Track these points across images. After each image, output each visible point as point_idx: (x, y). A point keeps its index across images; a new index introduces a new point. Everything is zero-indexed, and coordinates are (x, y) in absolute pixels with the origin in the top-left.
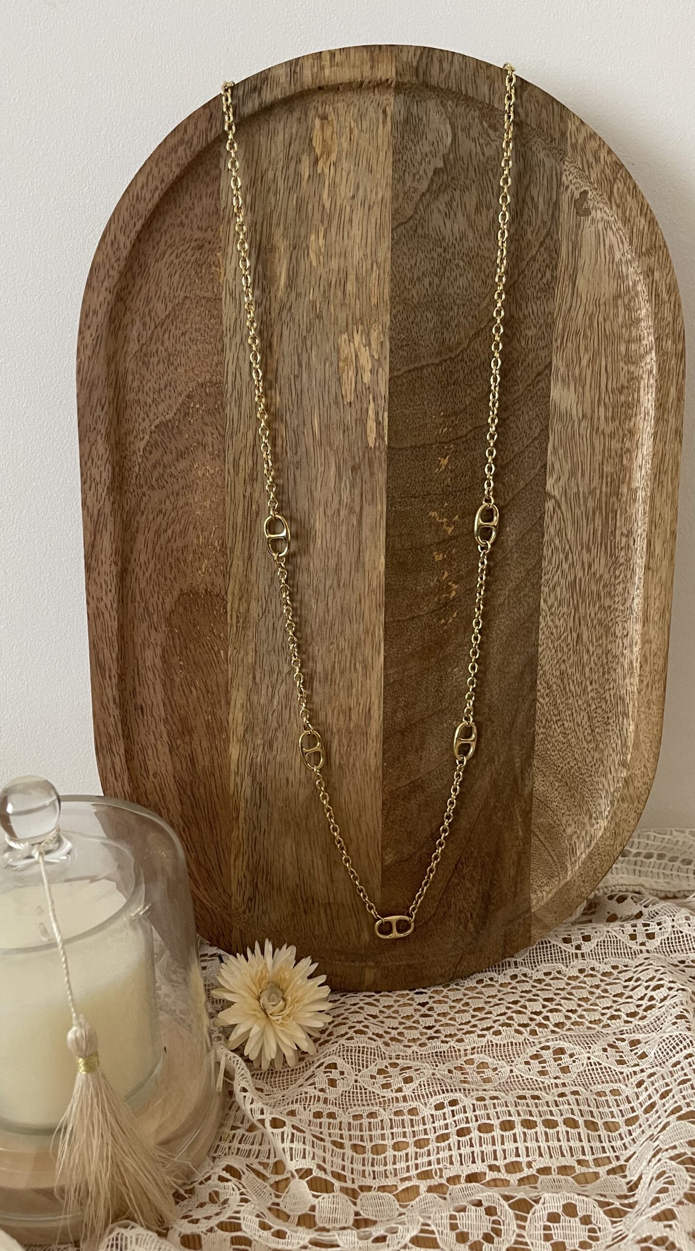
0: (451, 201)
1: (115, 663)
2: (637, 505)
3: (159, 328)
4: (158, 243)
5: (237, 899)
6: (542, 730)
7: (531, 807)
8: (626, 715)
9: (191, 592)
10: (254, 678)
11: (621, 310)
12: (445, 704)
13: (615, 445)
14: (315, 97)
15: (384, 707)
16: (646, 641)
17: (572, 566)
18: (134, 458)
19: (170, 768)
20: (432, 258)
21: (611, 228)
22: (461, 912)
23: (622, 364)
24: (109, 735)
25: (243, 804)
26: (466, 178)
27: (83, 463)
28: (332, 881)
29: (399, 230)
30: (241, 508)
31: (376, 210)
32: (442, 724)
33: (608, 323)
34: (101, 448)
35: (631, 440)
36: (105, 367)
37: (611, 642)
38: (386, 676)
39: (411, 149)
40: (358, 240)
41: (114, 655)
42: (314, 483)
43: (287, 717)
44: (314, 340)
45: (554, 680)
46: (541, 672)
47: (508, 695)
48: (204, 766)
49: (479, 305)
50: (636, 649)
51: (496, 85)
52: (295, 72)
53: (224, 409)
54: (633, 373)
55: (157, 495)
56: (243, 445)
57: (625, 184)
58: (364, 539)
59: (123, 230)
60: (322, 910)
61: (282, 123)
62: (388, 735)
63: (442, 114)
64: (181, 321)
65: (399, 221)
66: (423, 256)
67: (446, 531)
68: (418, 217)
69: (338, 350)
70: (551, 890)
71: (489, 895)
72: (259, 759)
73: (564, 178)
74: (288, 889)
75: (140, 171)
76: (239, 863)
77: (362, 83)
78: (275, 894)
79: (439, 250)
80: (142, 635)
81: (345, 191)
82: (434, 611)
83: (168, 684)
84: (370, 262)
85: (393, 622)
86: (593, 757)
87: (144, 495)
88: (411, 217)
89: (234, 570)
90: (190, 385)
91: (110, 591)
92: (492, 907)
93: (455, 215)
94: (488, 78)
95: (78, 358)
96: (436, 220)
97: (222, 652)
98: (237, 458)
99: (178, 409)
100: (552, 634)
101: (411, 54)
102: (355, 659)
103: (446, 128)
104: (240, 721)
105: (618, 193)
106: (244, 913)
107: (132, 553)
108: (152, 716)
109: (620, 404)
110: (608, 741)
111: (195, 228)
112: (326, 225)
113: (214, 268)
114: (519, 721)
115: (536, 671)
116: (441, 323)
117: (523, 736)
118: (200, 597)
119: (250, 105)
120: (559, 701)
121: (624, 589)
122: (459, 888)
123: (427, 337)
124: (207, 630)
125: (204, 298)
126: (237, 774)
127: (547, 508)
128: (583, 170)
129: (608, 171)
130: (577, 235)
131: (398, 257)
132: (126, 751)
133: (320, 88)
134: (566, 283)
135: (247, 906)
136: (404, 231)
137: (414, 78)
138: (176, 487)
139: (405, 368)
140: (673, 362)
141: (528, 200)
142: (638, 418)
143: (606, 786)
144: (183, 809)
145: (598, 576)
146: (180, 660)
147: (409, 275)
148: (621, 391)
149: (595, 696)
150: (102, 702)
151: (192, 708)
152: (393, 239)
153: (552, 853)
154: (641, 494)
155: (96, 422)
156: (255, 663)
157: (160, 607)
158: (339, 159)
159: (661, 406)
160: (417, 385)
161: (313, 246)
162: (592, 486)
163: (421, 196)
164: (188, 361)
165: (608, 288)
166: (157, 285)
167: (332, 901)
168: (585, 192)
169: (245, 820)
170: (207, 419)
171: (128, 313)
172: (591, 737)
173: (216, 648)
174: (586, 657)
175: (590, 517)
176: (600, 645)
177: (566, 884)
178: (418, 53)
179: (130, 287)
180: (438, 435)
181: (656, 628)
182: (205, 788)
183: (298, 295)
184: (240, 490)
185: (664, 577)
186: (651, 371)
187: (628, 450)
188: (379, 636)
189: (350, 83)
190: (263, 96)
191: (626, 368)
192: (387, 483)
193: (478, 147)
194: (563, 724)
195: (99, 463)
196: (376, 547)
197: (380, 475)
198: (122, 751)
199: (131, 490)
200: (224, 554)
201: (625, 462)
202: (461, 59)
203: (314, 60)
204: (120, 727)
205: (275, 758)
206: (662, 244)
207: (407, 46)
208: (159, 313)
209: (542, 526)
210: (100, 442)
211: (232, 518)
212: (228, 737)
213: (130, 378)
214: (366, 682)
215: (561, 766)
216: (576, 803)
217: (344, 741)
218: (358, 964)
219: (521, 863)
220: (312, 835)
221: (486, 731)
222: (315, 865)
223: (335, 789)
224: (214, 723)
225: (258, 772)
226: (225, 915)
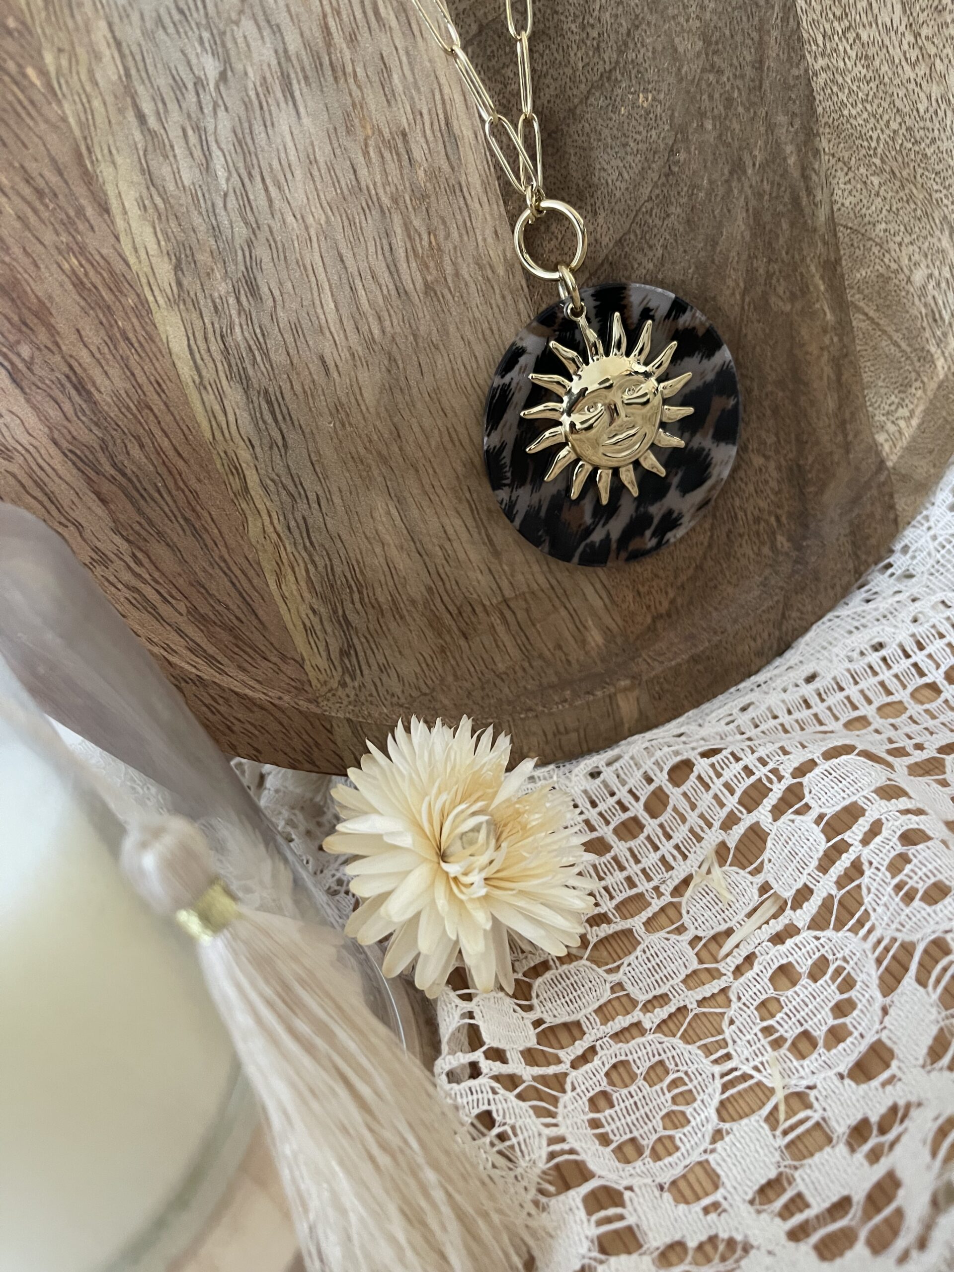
5: (317, 663)
6: (821, 62)
7: (838, 250)
10: (141, 118)
12: (609, 55)
19: (33, 424)
22: (757, 520)
25: (244, 454)
32: (615, 110)
43: (263, 201)
48: (116, 394)
60: (496, 620)
70: (912, 412)
71: (799, 466)
72: (237, 329)
74: (413, 602)
76: (290, 586)
78: (393, 626)
86: (929, 98)
92: (812, 489)
97: (29, 70)
104: (153, 249)
106: (344, 685)
114: (772, 54)
117: (786, 87)
126: (201, 386)
135: (345, 670)
144: (111, 512)
153: (897, 337)
156: (128, 77)
167: (508, 593)
169: (265, 488)
172: (917, 50)
173: (9, 64)
177: (939, 387)
182: (142, 446)
194: (858, 36)
205: (273, 317)
212: (144, 302)
214: (415, 45)
215: (875, 136)
216: (919, 212)
217: (417, 223)
218: (599, 693)
219: (844, 378)
220: (422, 471)
221: (711, 97)
222: (451, 531)
223: (437, 347)
224: (92, 273)
225: (248, 364)
226: (304, 705)
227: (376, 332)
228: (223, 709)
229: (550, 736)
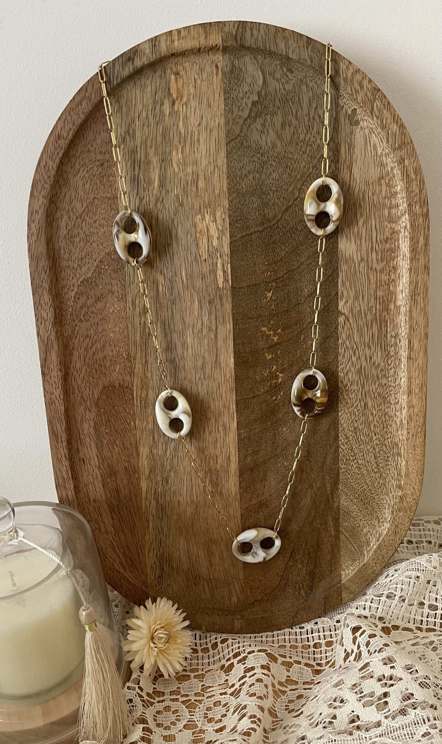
0: (265, 122)
1: (64, 433)
2: (400, 317)
3: (79, 219)
4: (74, 164)
5: (151, 577)
6: (344, 466)
7: (339, 516)
8: (399, 454)
9: (110, 386)
10: (154, 438)
11: (384, 188)
12: (279, 451)
13: (384, 277)
14: (170, 61)
15: (239, 454)
16: (410, 407)
17: (359, 358)
18: (68, 303)
19: (103, 496)
20: (254, 161)
21: (374, 132)
23: (386, 223)
24: (64, 478)
25: (151, 518)
26: (274, 106)
27: (36, 308)
28: (211, 565)
29: (231, 144)
30: (139, 331)
31: (215, 133)
32: (277, 464)
33: (375, 197)
34: (46, 298)
35: (395, 274)
36: (45, 246)
37: (387, 407)
38: (239, 434)
39: (236, 90)
40: (204, 153)
41: (63, 428)
42: (185, 312)
43: (176, 462)
44: (179, 220)
45: (350, 433)
46: (341, 428)
47: (320, 444)
48: (125, 495)
49: (287, 190)
50: (404, 412)
51: (290, 43)
52: (155, 46)
53: (124, 269)
54: (394, 229)
55: (85, 325)
56: (137, 291)
57: (382, 102)
58: (219, 347)
59: (51, 158)
60: (206, 584)
61: (150, 79)
62: (242, 473)
63: (255, 65)
64: (93, 214)
65: (231, 138)
66: (248, 161)
67: (273, 340)
68: (243, 135)
69: (195, 226)
70: (354, 569)
71: (314, 572)
72: (160, 489)
73: (340, 101)
74: (183, 570)
75: (59, 118)
76: (151, 555)
77: (200, 49)
78: (175, 574)
79: (258, 156)
80: (81, 414)
81: (193, 121)
82: (268, 391)
83: (99, 444)
84: (212, 167)
85: (241, 399)
86: (379, 483)
87: (76, 326)
88: (239, 135)
89: (136, 371)
90: (101, 254)
91: (58, 387)
92: (317, 580)
93: (268, 131)
94: (284, 38)
95: (28, 241)
96: (255, 136)
97: (132, 423)
98: (134, 299)
99: (94, 270)
100: (347, 403)
101: (231, 26)
102: (218, 424)
103: (258, 73)
104: (146, 466)
105: (377, 109)
106: (156, 586)
107: (71, 363)
108: (90, 465)
109: (386, 250)
110: (388, 472)
111: (97, 152)
112: (182, 145)
113: (111, 178)
114: (328, 461)
115: (338, 428)
116: (262, 204)
117: (331, 470)
118: (116, 389)
119: (127, 70)
120: (354, 447)
121: (395, 372)
122: (294, 568)
123: (253, 213)
124: (122, 409)
125: (106, 197)
126: (146, 499)
127: (340, 322)
128: (352, 95)
129: (369, 95)
130: (351, 139)
131: (231, 162)
132: (75, 487)
133: (172, 55)
134: (346, 171)
135: (158, 582)
136: (235, 145)
137: (234, 43)
138: (96, 320)
139: (239, 236)
140: (420, 220)
141: (317, 117)
142: (399, 258)
143: (388, 501)
144: (113, 522)
145: (376, 364)
146: (106, 429)
147: (239, 174)
148: (386, 240)
149: (378, 443)
150: (58, 457)
151: (115, 459)
152: (227, 151)
153: (354, 545)
154: (403, 309)
155: (42, 282)
156: (154, 429)
157: (91, 396)
158: (188, 100)
159: (413, 250)
160: (248, 246)
161: (175, 159)
162: (370, 305)
163: (244, 121)
164: (99, 239)
165: (374, 173)
166: (76, 191)
167: (211, 577)
168: (355, 110)
169: (153, 528)
170: (113, 275)
171: (58, 211)
172: (377, 470)
173: (128, 421)
174: (371, 418)
175: (369, 326)
176: (380, 410)
177: (364, 565)
178: (236, 25)
179: (58, 194)
180: (264, 277)
181: (417, 398)
182: (127, 508)
183: (167, 192)
184: (137, 320)
185: (421, 364)
186: (406, 227)
187: (393, 280)
188: (233, 409)
189: (192, 50)
190: (135, 63)
191: (389, 226)
192: (233, 310)
193: (281, 85)
194: (358, 462)
195: (46, 308)
196: (227, 353)
197: (228, 305)
198: (72, 488)
199: (68, 323)
200: (130, 361)
201: (391, 288)
202: (265, 27)
203: (167, 36)
204: (70, 472)
205: (170, 488)
206: (409, 141)
207: (228, 21)
208: (78, 209)
209: (337, 333)
210: (45, 293)
211: (133, 338)
212: (140, 476)
213: (62, 252)
214: (226, 438)
215: (358, 489)
216: (369, 513)
217: (214, 477)
218: (230, 617)
219: (334, 552)
220: (196, 536)
221: (307, 467)
222: (200, 555)
223: (210, 507)
224: (130, 467)
225: (159, 498)
226: (143, 588)
227: (195, 499)
228: (122, 581)
229: (211, 624)
